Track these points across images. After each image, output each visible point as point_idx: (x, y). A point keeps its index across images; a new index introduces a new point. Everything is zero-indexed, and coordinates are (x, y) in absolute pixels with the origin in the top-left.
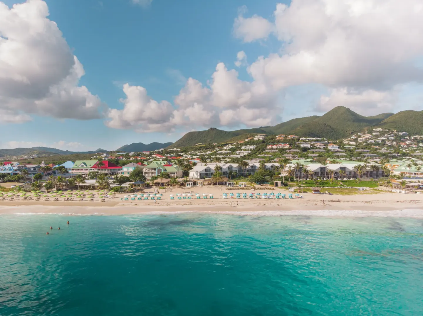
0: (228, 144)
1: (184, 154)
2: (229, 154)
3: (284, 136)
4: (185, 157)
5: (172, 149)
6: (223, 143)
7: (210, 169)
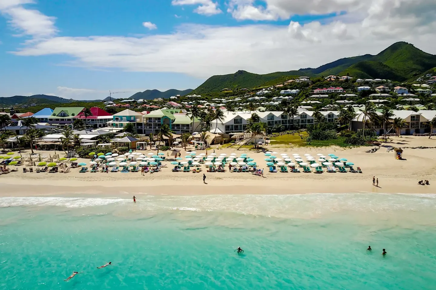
0: (262, 89)
1: (205, 102)
2: (263, 100)
3: (335, 77)
4: (207, 105)
5: (191, 96)
6: (254, 89)
7: (241, 119)
